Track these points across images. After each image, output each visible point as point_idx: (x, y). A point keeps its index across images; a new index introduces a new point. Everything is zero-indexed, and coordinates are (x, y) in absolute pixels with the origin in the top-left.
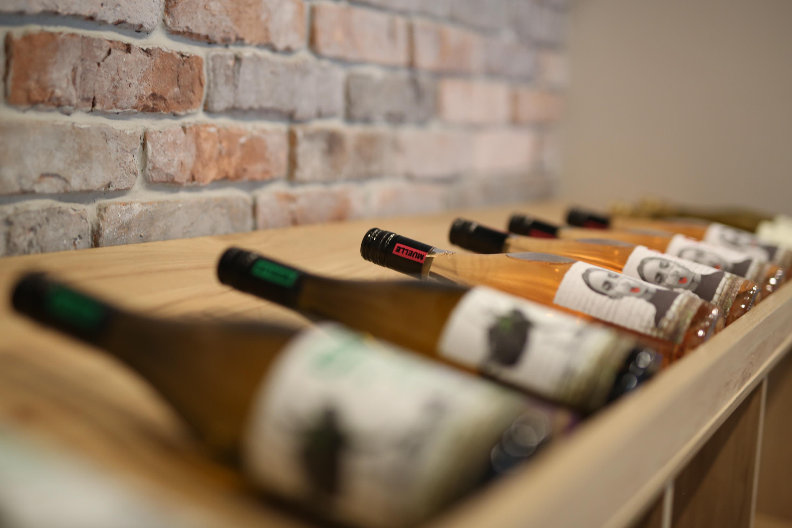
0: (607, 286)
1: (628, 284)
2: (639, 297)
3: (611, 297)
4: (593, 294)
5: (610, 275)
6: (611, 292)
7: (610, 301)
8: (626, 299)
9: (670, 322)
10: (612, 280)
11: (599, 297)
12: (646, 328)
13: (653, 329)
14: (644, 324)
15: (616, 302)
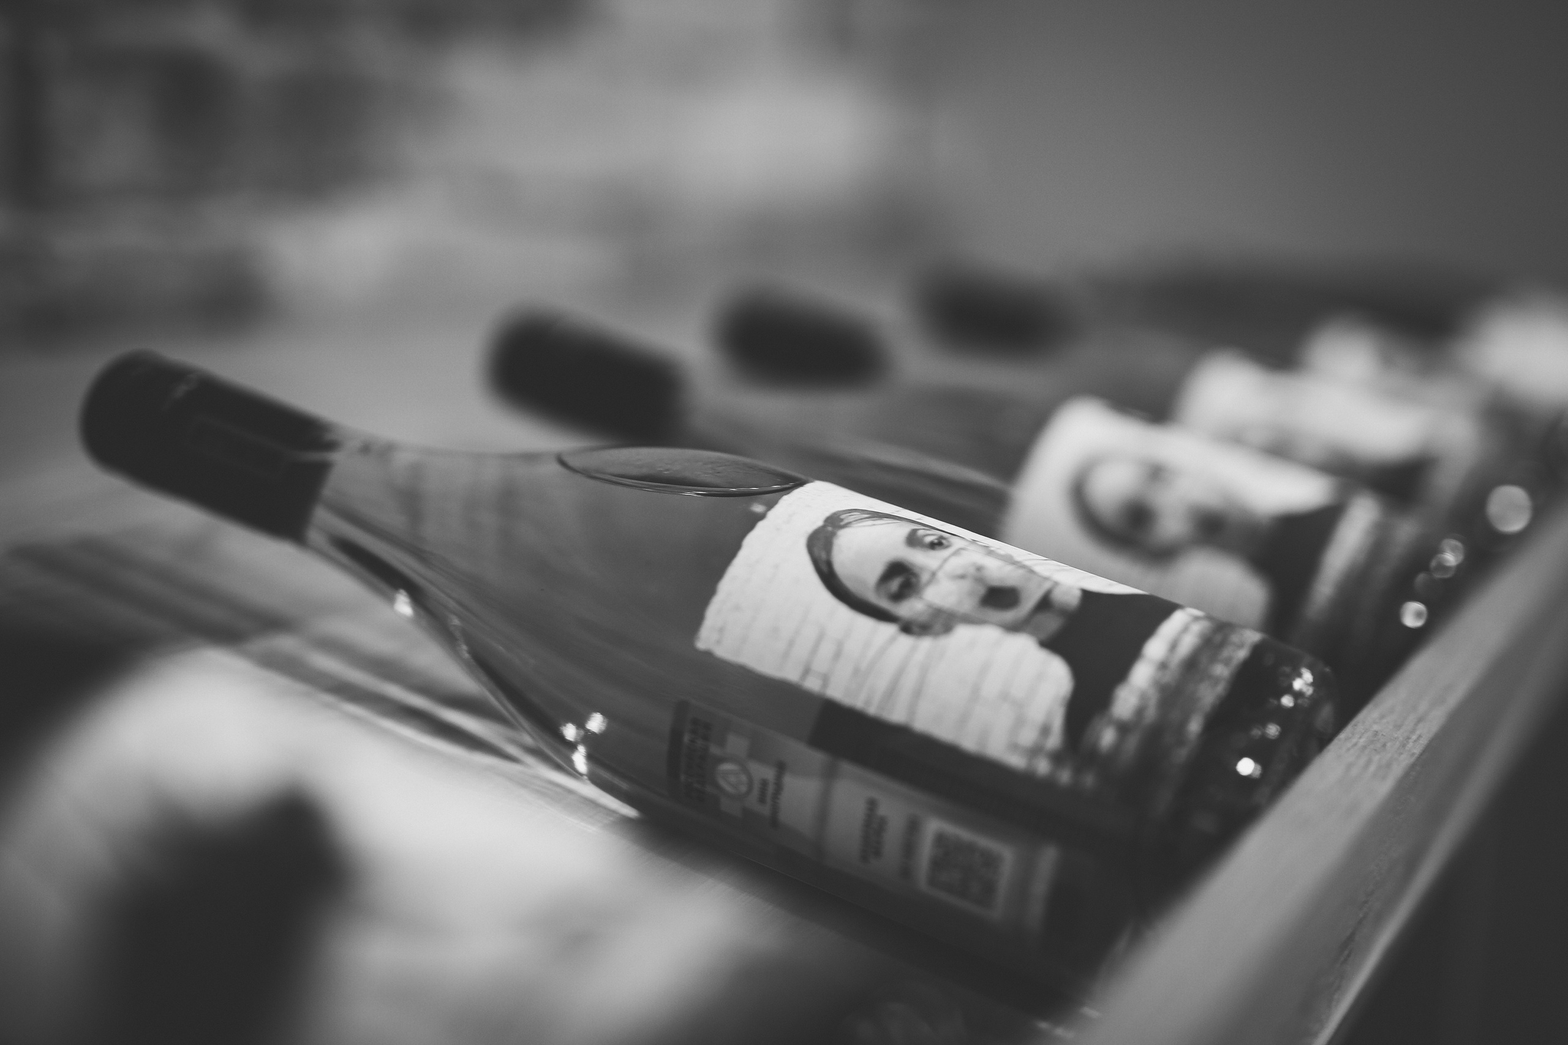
0: (895, 585)
1: (978, 575)
2: (1013, 628)
3: (908, 628)
4: (843, 612)
5: (913, 540)
6: (909, 608)
7: (905, 642)
8: (963, 633)
9: (1124, 729)
10: (919, 558)
11: (864, 623)
12: (1035, 751)
13: (1057, 758)
14: (1028, 737)
15: (926, 644)
